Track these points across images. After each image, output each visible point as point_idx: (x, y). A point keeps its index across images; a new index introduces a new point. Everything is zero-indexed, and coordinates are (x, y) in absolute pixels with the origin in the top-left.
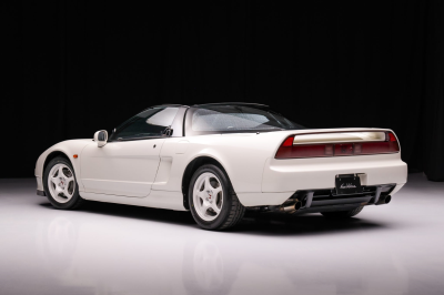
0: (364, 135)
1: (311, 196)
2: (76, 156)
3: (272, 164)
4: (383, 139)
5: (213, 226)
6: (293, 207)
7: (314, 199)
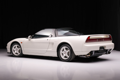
0: (103, 36)
1: (94, 52)
2: (22, 43)
3: (85, 44)
4: (108, 37)
5: (67, 61)
6: (90, 55)
7: (94, 53)
